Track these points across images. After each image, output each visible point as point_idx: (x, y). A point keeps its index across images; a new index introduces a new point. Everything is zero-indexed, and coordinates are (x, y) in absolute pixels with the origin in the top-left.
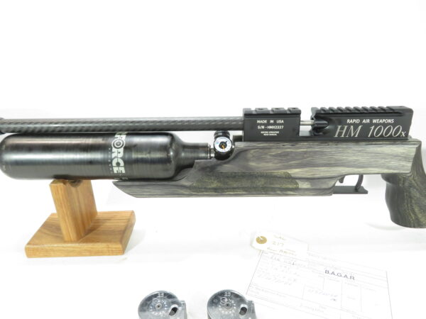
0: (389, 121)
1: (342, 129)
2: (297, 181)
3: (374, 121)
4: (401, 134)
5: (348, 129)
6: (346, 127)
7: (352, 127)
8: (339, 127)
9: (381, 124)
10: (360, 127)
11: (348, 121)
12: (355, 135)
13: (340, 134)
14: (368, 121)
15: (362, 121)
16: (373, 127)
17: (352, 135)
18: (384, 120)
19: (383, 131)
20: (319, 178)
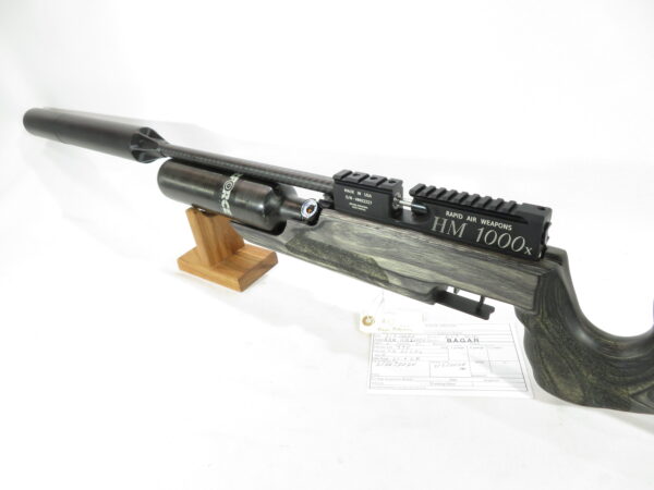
0: (505, 227)
1: (441, 221)
2: (386, 273)
3: (483, 222)
4: (524, 250)
5: (448, 223)
6: (445, 221)
7: (453, 222)
8: (437, 218)
9: (492, 228)
10: (464, 225)
11: (447, 213)
12: (458, 233)
13: (439, 228)
14: (475, 219)
15: (465, 217)
16: (482, 230)
17: (455, 233)
18: (497, 224)
19: (497, 239)
20: (409, 278)
